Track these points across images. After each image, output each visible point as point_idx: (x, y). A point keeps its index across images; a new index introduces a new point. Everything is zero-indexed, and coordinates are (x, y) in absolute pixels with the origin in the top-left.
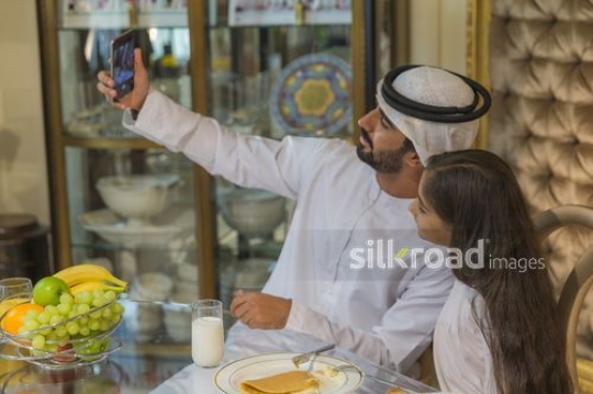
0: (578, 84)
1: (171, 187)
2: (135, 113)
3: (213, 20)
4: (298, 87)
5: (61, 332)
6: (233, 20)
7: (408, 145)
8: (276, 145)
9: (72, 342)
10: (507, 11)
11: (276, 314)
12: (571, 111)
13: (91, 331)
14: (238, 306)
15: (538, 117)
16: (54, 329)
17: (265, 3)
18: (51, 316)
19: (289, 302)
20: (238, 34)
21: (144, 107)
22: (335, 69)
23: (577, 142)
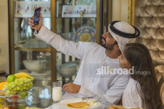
0: (159, 34)
1: (44, 63)
2: (38, 31)
3: (57, 16)
4: (81, 35)
5: (15, 89)
6: (63, 16)
7: (116, 43)
8: (76, 44)
9: (18, 92)
10: (139, 15)
11: (76, 89)
12: (157, 42)
13: (24, 90)
14: (65, 87)
15: (148, 44)
16: (13, 88)
17: (72, 12)
18: (12, 85)
19: (80, 86)
20: (63, 19)
21: (41, 30)
22: (91, 30)
23: (159, 50)
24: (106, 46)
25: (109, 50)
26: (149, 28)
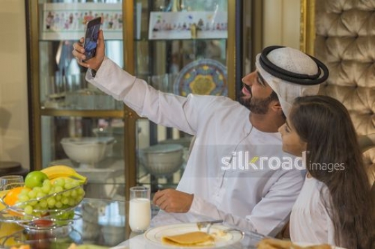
1: (109, 143)
2: (94, 72)
3: (139, 37)
4: (193, 79)
5: (43, 204)
6: (151, 37)
7: (274, 96)
8: (183, 99)
9: (50, 211)
10: (326, 32)
11: (183, 204)
12: (368, 93)
13: (63, 205)
14: (158, 198)
15: (346, 98)
16: (39, 202)
17: (172, 27)
18: (38, 194)
19: (193, 195)
20: (152, 44)
21: (100, 68)
22: (216, 68)
23: (372, 113)
24: (252, 103)
25: (259, 113)
26: (349, 62)
